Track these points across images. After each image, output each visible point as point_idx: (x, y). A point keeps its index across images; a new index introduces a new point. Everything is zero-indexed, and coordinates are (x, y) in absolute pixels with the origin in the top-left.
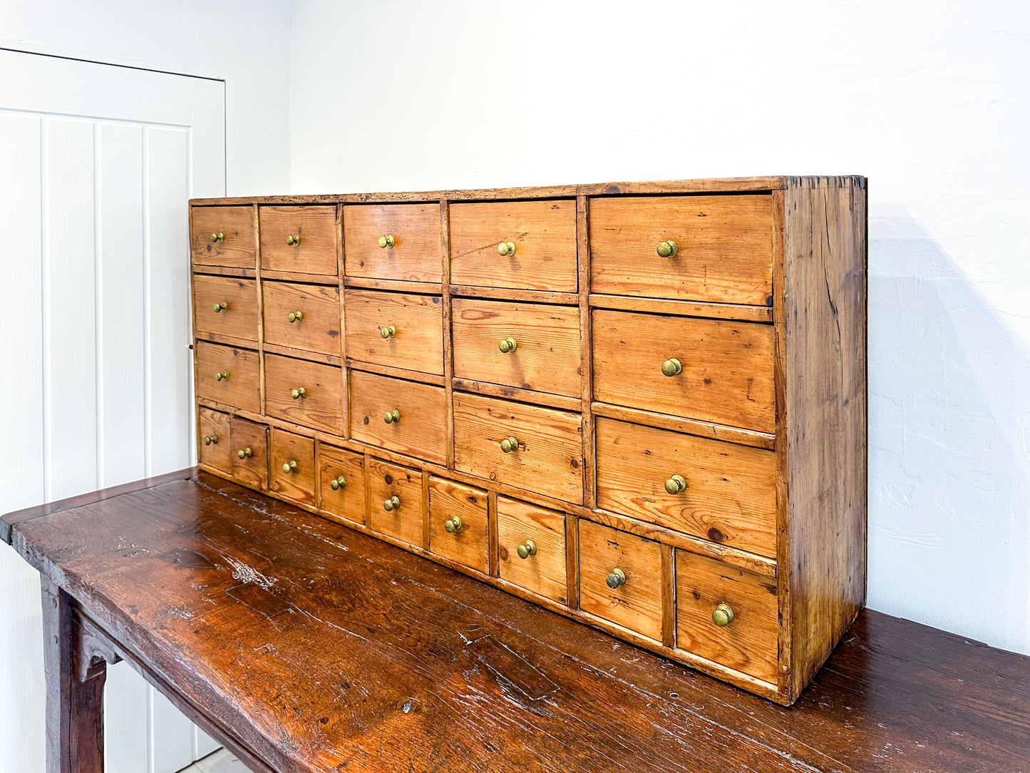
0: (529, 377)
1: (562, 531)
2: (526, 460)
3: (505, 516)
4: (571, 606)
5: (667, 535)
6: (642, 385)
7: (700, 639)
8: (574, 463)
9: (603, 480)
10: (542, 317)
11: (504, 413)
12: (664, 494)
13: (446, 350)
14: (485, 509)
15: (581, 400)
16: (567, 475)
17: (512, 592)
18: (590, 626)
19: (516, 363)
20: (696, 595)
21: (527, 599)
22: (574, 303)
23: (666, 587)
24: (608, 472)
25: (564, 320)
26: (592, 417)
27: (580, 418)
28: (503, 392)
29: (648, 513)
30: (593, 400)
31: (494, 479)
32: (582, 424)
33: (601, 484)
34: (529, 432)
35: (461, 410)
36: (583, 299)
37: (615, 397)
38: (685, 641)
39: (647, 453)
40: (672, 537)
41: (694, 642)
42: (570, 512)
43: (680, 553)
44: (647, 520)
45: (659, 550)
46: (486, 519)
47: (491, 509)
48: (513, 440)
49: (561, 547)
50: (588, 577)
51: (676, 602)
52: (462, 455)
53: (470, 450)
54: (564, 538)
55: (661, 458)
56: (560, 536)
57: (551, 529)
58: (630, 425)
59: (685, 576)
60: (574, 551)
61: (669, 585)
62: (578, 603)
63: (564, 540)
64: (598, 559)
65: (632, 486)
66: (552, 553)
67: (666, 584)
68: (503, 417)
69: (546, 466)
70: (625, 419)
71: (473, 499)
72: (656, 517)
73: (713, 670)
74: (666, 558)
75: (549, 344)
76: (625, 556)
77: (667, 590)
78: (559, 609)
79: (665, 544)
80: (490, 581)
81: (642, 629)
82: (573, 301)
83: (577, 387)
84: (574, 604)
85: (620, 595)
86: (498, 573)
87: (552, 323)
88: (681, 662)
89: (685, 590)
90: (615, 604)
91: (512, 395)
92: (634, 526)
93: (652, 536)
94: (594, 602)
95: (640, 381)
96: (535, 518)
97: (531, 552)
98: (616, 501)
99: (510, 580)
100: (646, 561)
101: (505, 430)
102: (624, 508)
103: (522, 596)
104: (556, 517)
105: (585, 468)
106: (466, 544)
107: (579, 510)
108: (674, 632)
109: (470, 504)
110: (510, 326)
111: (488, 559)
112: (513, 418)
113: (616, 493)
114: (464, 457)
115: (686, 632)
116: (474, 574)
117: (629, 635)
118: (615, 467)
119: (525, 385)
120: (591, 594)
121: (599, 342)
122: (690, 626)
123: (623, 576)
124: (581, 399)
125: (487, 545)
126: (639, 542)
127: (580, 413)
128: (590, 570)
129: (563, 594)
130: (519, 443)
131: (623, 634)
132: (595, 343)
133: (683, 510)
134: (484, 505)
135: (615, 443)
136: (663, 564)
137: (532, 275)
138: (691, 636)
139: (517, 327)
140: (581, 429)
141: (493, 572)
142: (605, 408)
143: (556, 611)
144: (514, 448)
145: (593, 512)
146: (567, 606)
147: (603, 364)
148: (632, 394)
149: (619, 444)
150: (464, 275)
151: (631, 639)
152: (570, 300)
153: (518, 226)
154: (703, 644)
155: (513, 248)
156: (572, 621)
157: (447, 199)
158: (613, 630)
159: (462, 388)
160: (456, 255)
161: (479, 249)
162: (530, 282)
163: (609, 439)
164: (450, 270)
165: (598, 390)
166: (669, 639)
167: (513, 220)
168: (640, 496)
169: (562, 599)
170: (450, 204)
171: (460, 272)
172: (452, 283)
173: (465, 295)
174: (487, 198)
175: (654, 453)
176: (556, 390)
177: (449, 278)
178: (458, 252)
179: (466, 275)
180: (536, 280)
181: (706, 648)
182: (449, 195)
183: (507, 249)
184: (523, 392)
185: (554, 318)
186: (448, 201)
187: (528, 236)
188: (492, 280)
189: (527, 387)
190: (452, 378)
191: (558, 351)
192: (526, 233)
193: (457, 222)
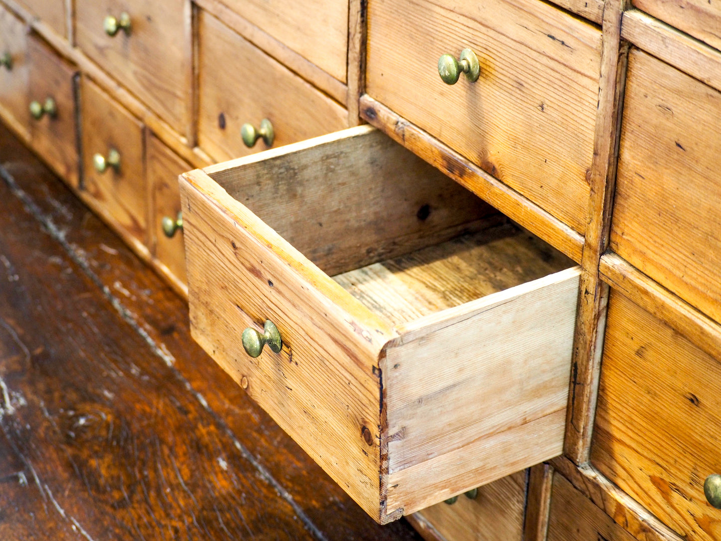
0: (496, 149)
1: (523, 481)
6: (703, 255)
9: (607, 417)
10: (531, 26)
13: (352, 31)
15: (583, 241)
22: (593, 17)
24: (618, 406)
25: (572, 50)
28: (445, 163)
29: (676, 516)
30: (608, 247)
33: (605, 427)
36: (611, 17)
39: (692, 401)
49: (518, 506)
54: (523, 494)
56: (518, 487)
63: (523, 499)
66: (502, 512)
72: (688, 528)
75: (540, 92)
82: (593, 12)
83: (579, 207)
87: (550, 47)
91: (461, 176)
95: (701, 247)
98: (625, 468)
102: (635, 487)
105: (575, 384)
110: (472, 24)
113: (626, 451)
119: (488, 164)
121: (633, 127)
124: (584, 234)
132: (626, 127)
135: (639, 353)
139: (483, 29)
142: (629, 275)
147: (637, 179)
148: (682, 268)
149: (645, 359)
152: (587, 9)
159: (375, 124)
163: (629, 341)
165: (619, 232)
168: (666, 477)
175: (705, 406)
176: (542, 198)
184: (482, 177)
185: (553, 37)
189: (490, 171)
190: (361, 94)
191: (555, 115)
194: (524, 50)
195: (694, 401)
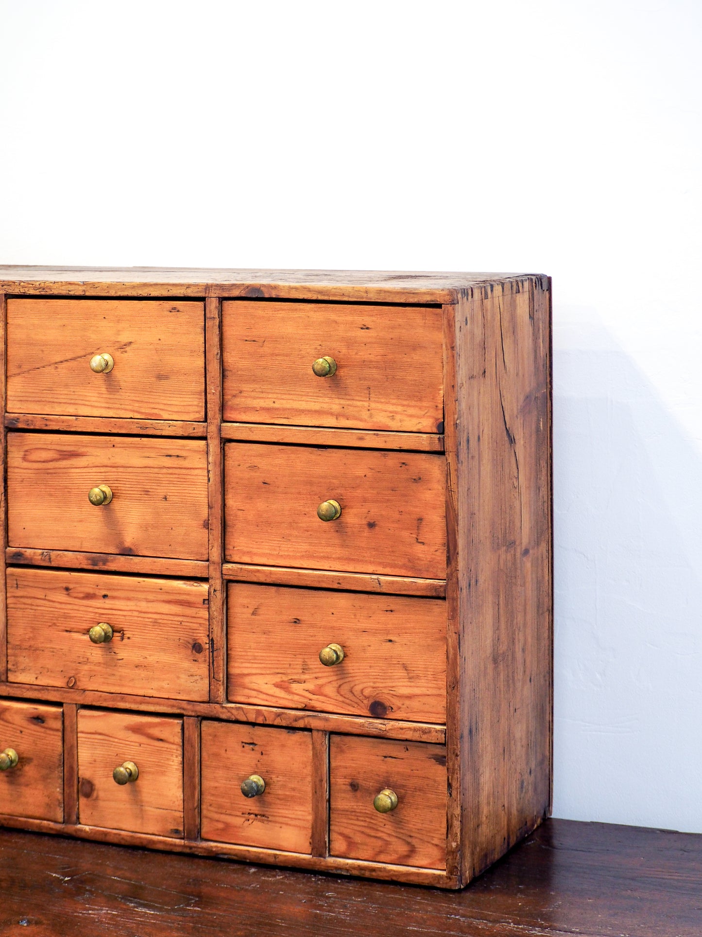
0: (130, 537)
1: (178, 740)
2: (125, 652)
3: (89, 736)
4: (189, 837)
5: (320, 719)
6: (291, 535)
7: (358, 838)
8: (197, 648)
9: (236, 665)
10: (152, 455)
11: (91, 591)
12: (317, 670)
14: (57, 730)
15: (207, 563)
16: (186, 664)
17: (100, 838)
18: (216, 858)
19: (111, 521)
20: (354, 787)
21: (123, 842)
22: (199, 434)
23: (318, 782)
24: (243, 653)
25: (185, 458)
26: (222, 583)
27: (205, 587)
29: (296, 698)
30: (225, 560)
31: (72, 685)
32: (209, 593)
33: (234, 671)
34: (129, 613)
35: (20, 593)
36: (213, 429)
37: (255, 554)
38: (339, 845)
39: (295, 622)
40: (327, 720)
41: (351, 844)
42: (190, 713)
43: (336, 739)
44: (294, 706)
45: (309, 741)
46: (60, 743)
47: (68, 729)
48: (105, 626)
49: (175, 762)
50: (213, 795)
51: (329, 801)
52: (21, 659)
53: (34, 650)
54: (180, 749)
55: (312, 626)
56: (174, 747)
57: (161, 740)
58: (274, 589)
59: (340, 766)
60: (194, 763)
61: (321, 781)
62: (199, 831)
63: (180, 752)
64: (227, 768)
65: (277, 666)
67: (318, 780)
68: (89, 596)
69: (154, 657)
70: (269, 581)
71: (38, 719)
72: (306, 700)
73: (373, 870)
74: (318, 747)
75: (162, 492)
76: (264, 757)
77: (318, 786)
78: (171, 845)
79: (318, 730)
80: (66, 830)
81: (285, 844)
82: (199, 432)
83: (202, 545)
84: (194, 832)
85: (258, 808)
86: (78, 818)
87: (167, 462)
88: (334, 872)
89: (340, 782)
90: (250, 821)
91: (104, 565)
92: (279, 715)
93: (301, 724)
94: (221, 826)
95: (289, 531)
96: (136, 730)
97: (131, 779)
98: (254, 690)
99: (97, 823)
100: (292, 758)
101: (92, 615)
102: (264, 697)
103: (116, 840)
104: (169, 723)
105: (213, 652)
106: (27, 785)
107: (203, 709)
108: (327, 837)
109: (33, 727)
110: (103, 470)
111: (62, 801)
112: (105, 596)
113: (254, 679)
114: (24, 660)
115: (341, 834)
116: (39, 826)
117: (269, 855)
118: (253, 645)
119: (125, 549)
120: (216, 816)
121: (233, 485)
122: (345, 825)
123: (262, 782)
124: (208, 561)
125: (60, 781)
126: (283, 735)
127: (205, 580)
128: (216, 785)
129: (178, 824)
130: (114, 631)
131: (261, 855)
132: (228, 487)
133: (340, 686)
134: (58, 725)
135: (253, 614)
136: (315, 755)
137: (138, 399)
138: (347, 838)
139: (114, 470)
140: (207, 601)
141: (69, 816)
142: (241, 569)
143: (167, 848)
144: (106, 639)
145: (223, 707)
146: (183, 838)
147: (240, 513)
148: (278, 549)
149: (259, 615)
150: (30, 399)
151: (272, 860)
152: (195, 431)
153: (118, 332)
154: (361, 844)
155: (111, 363)
156: (190, 856)
157: (5, 292)
158: (247, 854)
159: (22, 562)
160: (17, 371)
161: (56, 363)
162: (135, 409)
163: (245, 610)
164: (6, 393)
165: (231, 547)
166: (320, 846)
167: (111, 324)
168: (285, 678)
169: (177, 831)
170: (9, 300)
171: (23, 394)
172: (8, 411)
173: (32, 427)
174: (72, 293)
175: (304, 621)
176: (172, 552)
177: (4, 405)
178: (20, 367)
179: (33, 399)
180: (145, 405)
181: (365, 847)
182: (8, 287)
183: (103, 363)
184: (122, 558)
185: (170, 456)
186: (6, 295)
187: (133, 346)
188: (76, 407)
189: (128, 552)
190: (6, 548)
191: (175, 499)
192: (130, 343)
193: (19, 325)
194: (147, 470)
195: (297, 621)
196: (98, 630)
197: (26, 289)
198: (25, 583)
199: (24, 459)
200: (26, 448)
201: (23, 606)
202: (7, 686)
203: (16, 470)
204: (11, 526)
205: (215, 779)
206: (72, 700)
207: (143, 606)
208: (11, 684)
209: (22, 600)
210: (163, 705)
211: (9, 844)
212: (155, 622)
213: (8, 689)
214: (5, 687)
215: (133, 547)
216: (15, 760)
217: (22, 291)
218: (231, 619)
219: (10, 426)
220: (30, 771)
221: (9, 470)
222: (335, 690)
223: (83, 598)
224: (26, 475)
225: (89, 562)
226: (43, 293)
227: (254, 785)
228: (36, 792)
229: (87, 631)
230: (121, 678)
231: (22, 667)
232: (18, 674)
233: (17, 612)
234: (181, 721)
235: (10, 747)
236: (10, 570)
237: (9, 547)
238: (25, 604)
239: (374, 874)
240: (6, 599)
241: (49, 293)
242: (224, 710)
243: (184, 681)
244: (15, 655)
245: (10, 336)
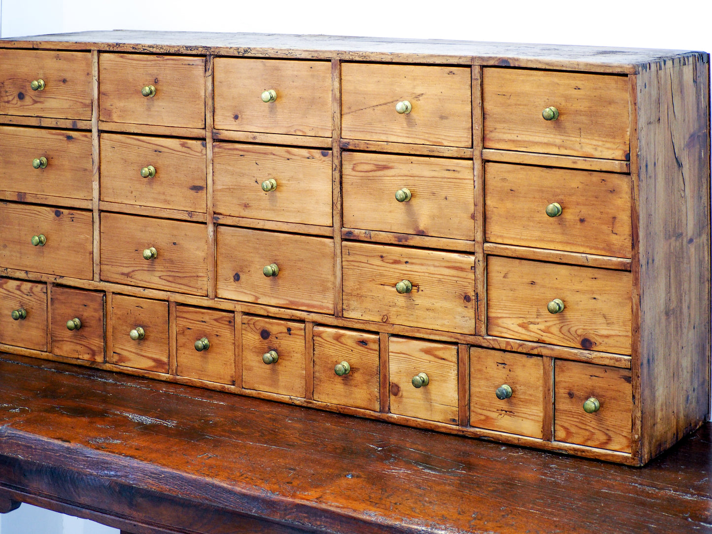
0: (423, 223)
1: (455, 360)
2: (420, 300)
3: (396, 355)
4: (462, 425)
5: (548, 349)
7: (573, 430)
8: (467, 298)
9: (493, 311)
10: (437, 169)
11: (397, 259)
12: (546, 316)
13: (335, 202)
14: (376, 350)
15: (474, 242)
16: (460, 309)
17: (403, 423)
18: (480, 439)
19: (410, 212)
20: (571, 395)
21: (419, 426)
22: (468, 157)
23: (546, 392)
24: (498, 303)
25: (459, 172)
26: (484, 256)
27: (472, 258)
29: (532, 334)
30: (485, 241)
31: (385, 321)
32: (475, 263)
33: (491, 315)
34: (423, 274)
35: (351, 258)
36: (477, 153)
37: (506, 237)
38: (561, 434)
39: (532, 284)
40: (552, 350)
41: (569, 433)
42: (463, 342)
43: (559, 362)
44: (531, 340)
45: (541, 363)
46: (378, 359)
47: (382, 350)
48: (407, 282)
49: (453, 374)
50: (478, 397)
51: (554, 404)
52: (352, 302)
53: (360, 297)
54: (456, 365)
55: (543, 286)
56: (452, 364)
57: (444, 359)
58: (518, 260)
59: (562, 381)
60: (465, 376)
61: (549, 390)
62: (469, 421)
63: (456, 368)
64: (487, 379)
65: (519, 312)
66: (445, 381)
67: (547, 389)
68: (396, 262)
69: (439, 304)
70: (514, 255)
71: (363, 343)
72: (539, 336)
73: (583, 451)
74: (547, 367)
75: (443, 194)
76: (512, 373)
77: (547, 394)
78: (450, 429)
79: (547, 357)
80: (381, 417)
81: (525, 432)
82: (468, 155)
83: (470, 230)
84: (465, 421)
85: (507, 407)
86: (389, 409)
87: (447, 174)
88: (557, 451)
89: (562, 392)
90: (503, 415)
91: (406, 241)
92: (521, 345)
93: (535, 352)
94: (483, 418)
95: (528, 223)
96: (427, 352)
97: (424, 384)
98: (505, 328)
99: (401, 413)
100: (530, 374)
101: (398, 275)
102: (511, 332)
103: (414, 425)
104: (447, 348)
105: (477, 302)
106: (356, 386)
107: (471, 339)
108: (553, 428)
109: (360, 348)
110: (405, 178)
111: (379, 397)
112: (406, 262)
113: (505, 320)
114: (354, 303)
115: (562, 426)
116: (364, 414)
117: (514, 438)
118: (504, 298)
119: (420, 231)
120: (480, 411)
121: (491, 191)
122: (565, 420)
123: (510, 390)
124: (474, 241)
125: (378, 384)
126: (524, 358)
127: (472, 253)
128: (480, 390)
129: (455, 415)
130: (412, 286)
131: (509, 438)
132: (488, 192)
133: (561, 327)
134: (376, 347)
135: (504, 277)
136: (545, 373)
137: (427, 132)
138: (566, 429)
139: (412, 178)
140: (474, 268)
141: (383, 408)
142: (496, 247)
143: (448, 431)
144: (408, 291)
145: (484, 339)
146: (458, 425)
147: (495, 209)
148: (520, 234)
149: (508, 278)
150: (356, 130)
151: (516, 442)
152: (465, 154)
153: (414, 87)
154: (576, 433)
155: (409, 107)
156: (463, 437)
157: (339, 58)
158: (500, 437)
159: (352, 238)
160: (348, 111)
161: (374, 106)
162: (426, 138)
163: (499, 274)
164: (341, 125)
165: (489, 232)
166: (548, 434)
167: (410, 82)
168: (525, 321)
169: (454, 420)
170: (342, 64)
171: (352, 127)
172: (342, 137)
173: (358, 149)
174: (383, 60)
175: (538, 283)
176: (451, 234)
177: (339, 133)
178: (350, 108)
179: (358, 130)
180: (432, 136)
181: (578, 436)
182: (342, 55)
183: (404, 108)
184: (418, 237)
185: (449, 170)
186: (340, 60)
187: (424, 96)
188: (386, 136)
189: (421, 234)
190: (342, 228)
191: (453, 199)
192: (422, 94)
193: (349, 80)
194: (434, 179)
195: (533, 283)
196: (402, 285)
197: (354, 57)
198: (354, 252)
199: (353, 169)
200: (354, 162)
201: (352, 267)
202: (342, 319)
203: (348, 177)
204: (344, 214)
205: (479, 386)
206: (385, 330)
207: (432, 269)
208: (346, 319)
209: (352, 263)
210: (445, 336)
211: (344, 425)
212: (440, 281)
213: (344, 322)
214: (341, 321)
215: (425, 230)
216: (348, 369)
217: (351, 58)
218: (490, 280)
219: (344, 148)
220: (358, 376)
221: (343, 176)
222: (558, 329)
223: (392, 263)
224: (354, 180)
225: (396, 239)
226: (364, 60)
227: (504, 391)
228: (362, 391)
229: (395, 285)
230: (417, 317)
231: (353, 308)
232: (350, 312)
233: (349, 271)
234: (457, 347)
235: (345, 360)
236: (344, 243)
237: (344, 227)
238: (354, 266)
239: (584, 454)
240: (342, 262)
241: (368, 59)
242: (485, 341)
243: (459, 320)
244: (348, 300)
245: (343, 88)
